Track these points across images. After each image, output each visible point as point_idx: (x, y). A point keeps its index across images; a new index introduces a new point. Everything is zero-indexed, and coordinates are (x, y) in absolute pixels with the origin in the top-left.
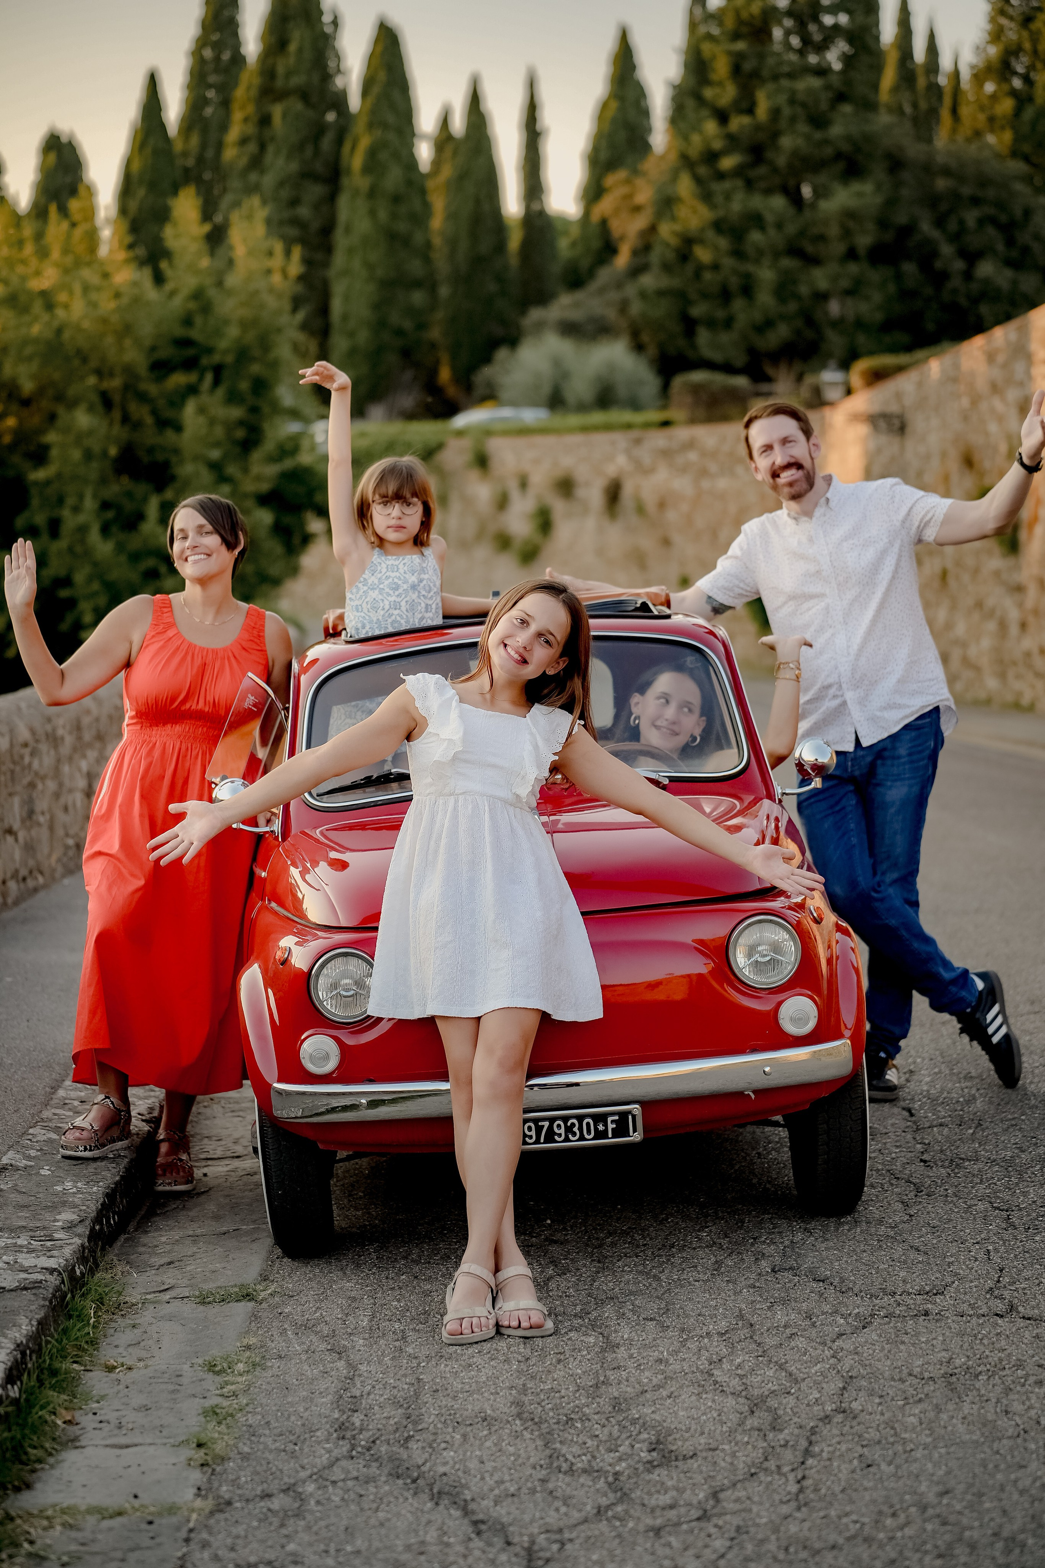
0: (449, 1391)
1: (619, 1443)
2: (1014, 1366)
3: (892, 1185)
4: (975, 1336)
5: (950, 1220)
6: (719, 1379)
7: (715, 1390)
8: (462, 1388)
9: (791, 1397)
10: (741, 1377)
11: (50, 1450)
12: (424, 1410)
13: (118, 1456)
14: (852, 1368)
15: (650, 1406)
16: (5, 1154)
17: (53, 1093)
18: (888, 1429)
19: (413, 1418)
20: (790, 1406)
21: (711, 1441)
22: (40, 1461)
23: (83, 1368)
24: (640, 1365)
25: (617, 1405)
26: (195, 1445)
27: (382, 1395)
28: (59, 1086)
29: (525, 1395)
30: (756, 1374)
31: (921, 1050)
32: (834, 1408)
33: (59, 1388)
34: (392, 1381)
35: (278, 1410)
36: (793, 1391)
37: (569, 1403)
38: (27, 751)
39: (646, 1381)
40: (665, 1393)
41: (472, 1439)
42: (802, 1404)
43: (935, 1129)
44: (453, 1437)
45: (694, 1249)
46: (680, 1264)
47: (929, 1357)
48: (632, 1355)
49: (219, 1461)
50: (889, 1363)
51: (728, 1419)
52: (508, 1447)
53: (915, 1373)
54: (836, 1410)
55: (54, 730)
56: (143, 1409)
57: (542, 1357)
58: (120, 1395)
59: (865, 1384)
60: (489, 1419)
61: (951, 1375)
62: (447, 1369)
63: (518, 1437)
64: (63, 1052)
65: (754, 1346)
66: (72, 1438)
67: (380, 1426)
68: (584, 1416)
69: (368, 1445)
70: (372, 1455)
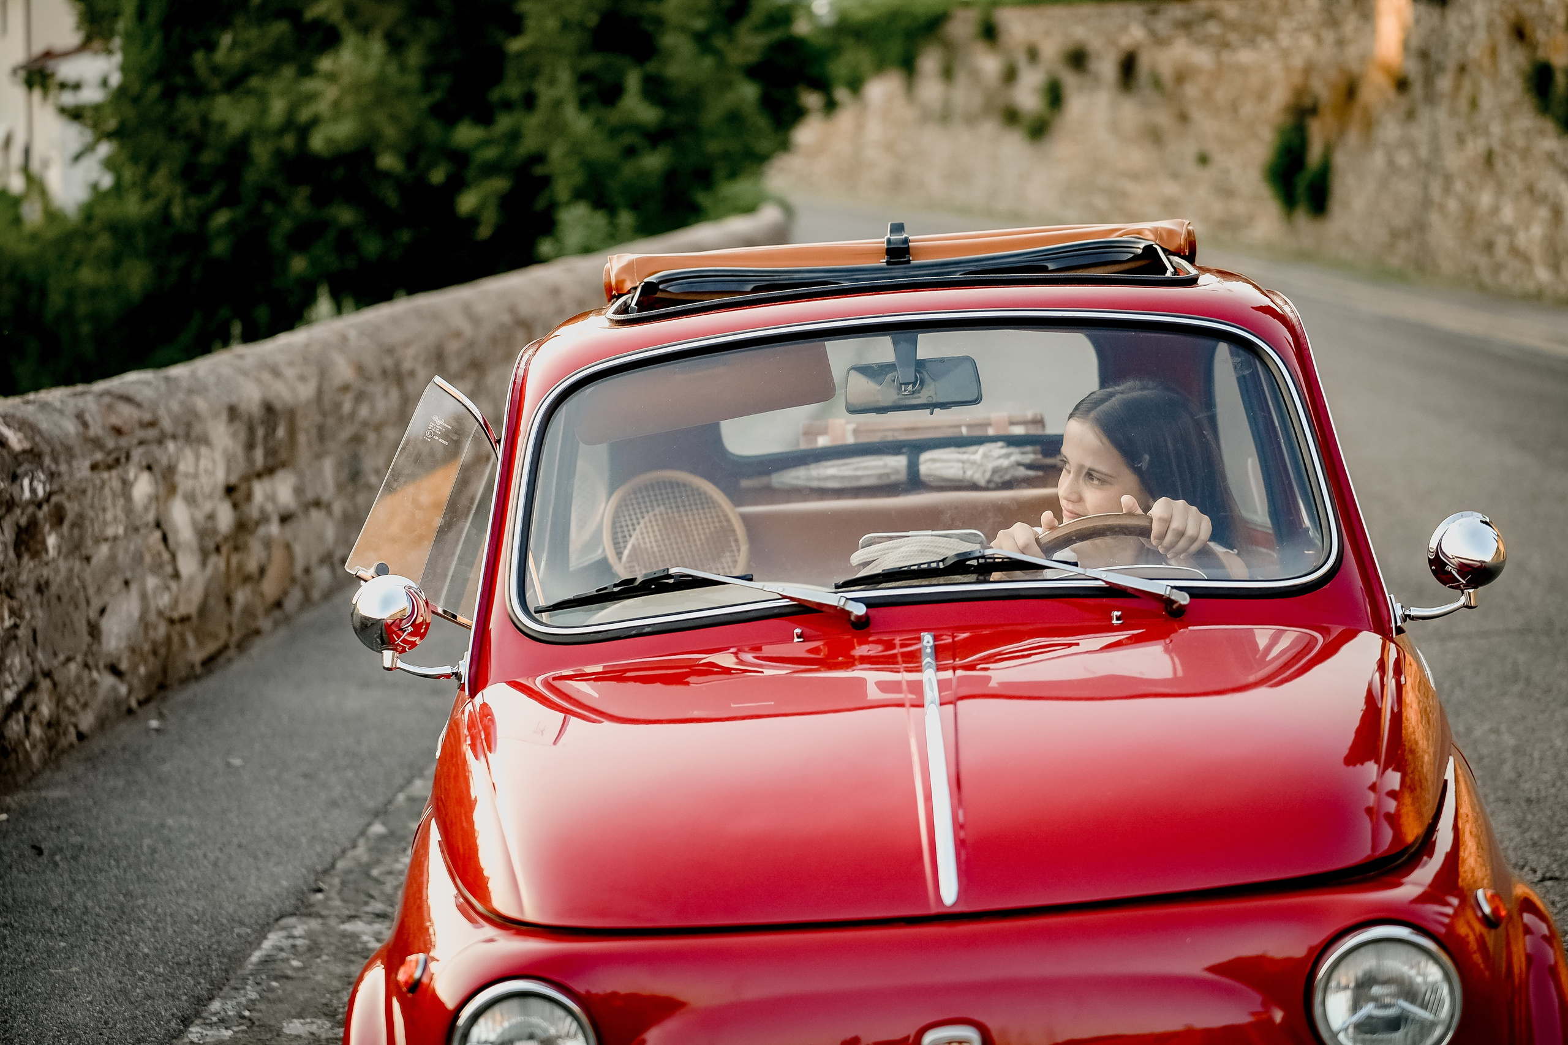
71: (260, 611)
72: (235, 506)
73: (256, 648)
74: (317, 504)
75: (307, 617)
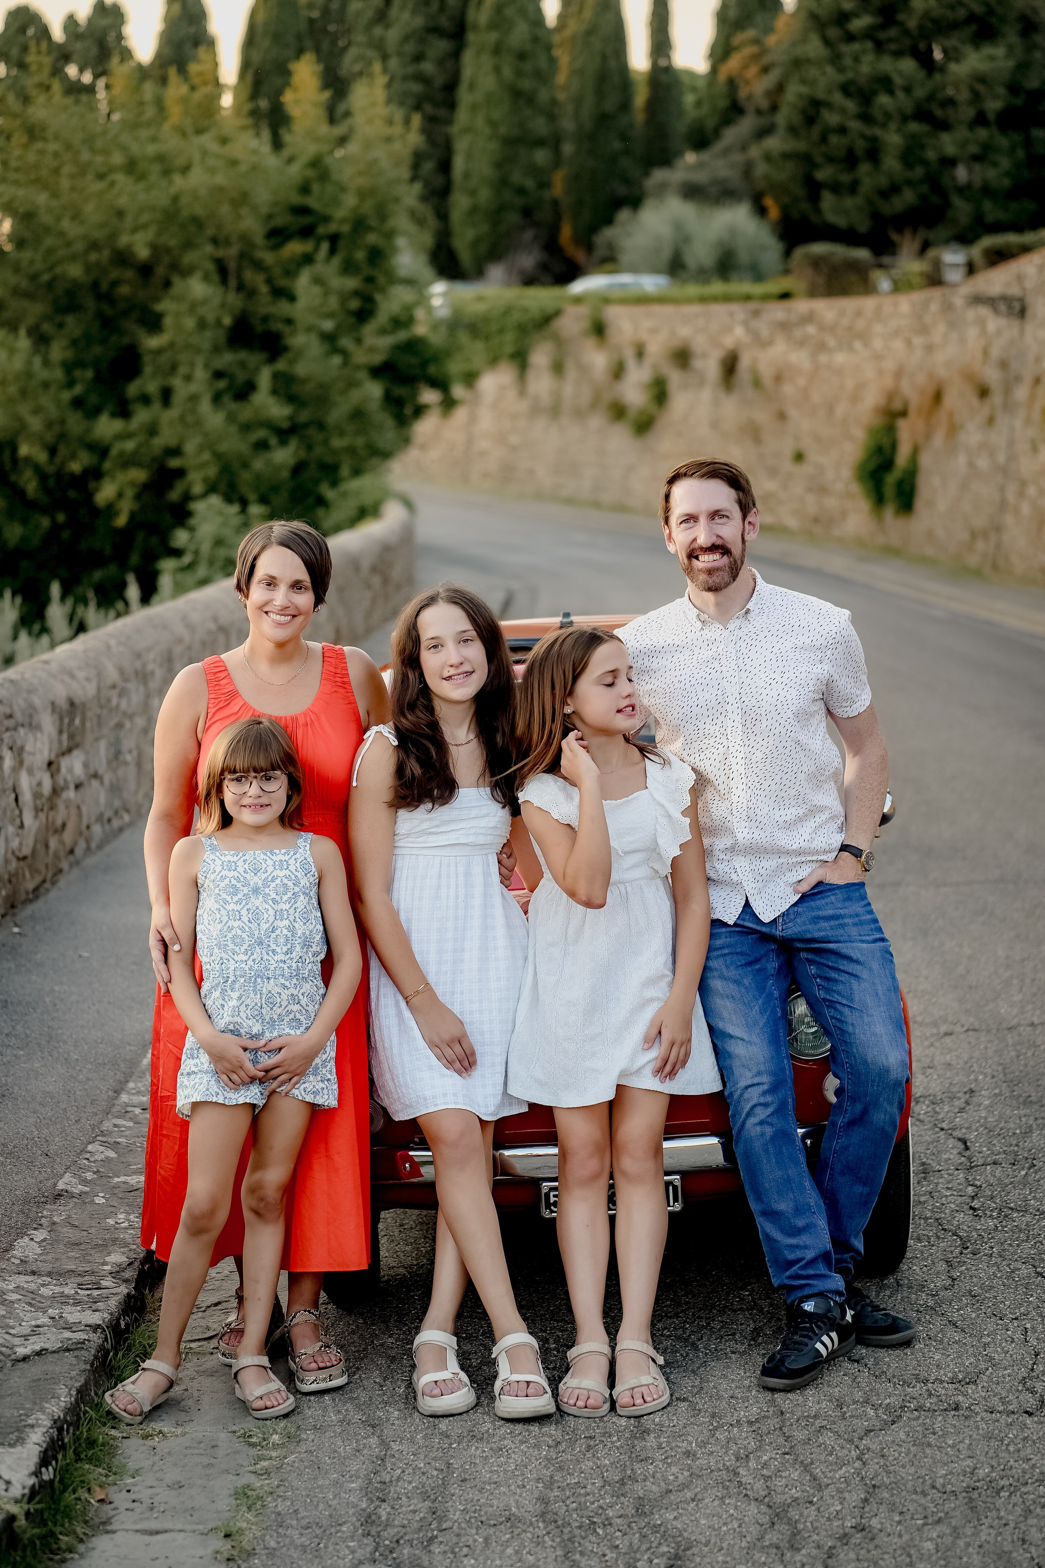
0: (477, 1480)
1: (638, 1556)
2: (1037, 1481)
3: (938, 1238)
4: (1002, 1441)
5: (992, 1288)
6: (744, 1480)
7: (739, 1493)
8: (490, 1478)
9: (813, 1508)
10: (767, 1478)
11: (81, 1536)
12: (450, 1504)
13: (146, 1545)
14: (876, 1475)
15: (674, 1510)
16: (61, 1176)
17: (116, 1098)
18: (904, 1557)
19: (438, 1514)
20: (810, 1519)
21: (729, 1559)
22: (70, 1550)
23: (121, 1435)
24: (666, 1458)
25: (641, 1508)
26: (223, 1534)
27: (410, 1482)
28: (122, 1089)
29: (552, 1490)
30: (781, 1476)
31: (984, 1064)
32: (854, 1525)
33: (96, 1461)
34: (422, 1465)
35: (308, 1496)
36: (815, 1499)
37: (593, 1503)
38: (114, 694)
39: (671, 1478)
40: (689, 1495)
41: (494, 1544)
42: (823, 1517)
43: (988, 1167)
44: (475, 1541)
45: (735, 1311)
46: (719, 1330)
47: (953, 1465)
48: (661, 1444)
49: (244, 1556)
50: (912, 1470)
51: (748, 1532)
52: (529, 1556)
53: (938, 1486)
54: (854, 1527)
55: (144, 665)
56: (176, 1486)
57: (572, 1442)
58: (156, 1468)
59: (887, 1496)
60: (512, 1519)
61: (974, 1489)
62: (478, 1453)
63: (539, 1544)
64: (130, 1044)
65: (781, 1440)
66: (104, 1520)
67: (405, 1522)
68: (607, 1519)
69: (392, 1545)
70: (394, 1559)
71: (62, 854)
72: (52, 776)
73: (62, 882)
74: (95, 776)
75: (91, 861)
